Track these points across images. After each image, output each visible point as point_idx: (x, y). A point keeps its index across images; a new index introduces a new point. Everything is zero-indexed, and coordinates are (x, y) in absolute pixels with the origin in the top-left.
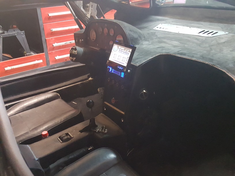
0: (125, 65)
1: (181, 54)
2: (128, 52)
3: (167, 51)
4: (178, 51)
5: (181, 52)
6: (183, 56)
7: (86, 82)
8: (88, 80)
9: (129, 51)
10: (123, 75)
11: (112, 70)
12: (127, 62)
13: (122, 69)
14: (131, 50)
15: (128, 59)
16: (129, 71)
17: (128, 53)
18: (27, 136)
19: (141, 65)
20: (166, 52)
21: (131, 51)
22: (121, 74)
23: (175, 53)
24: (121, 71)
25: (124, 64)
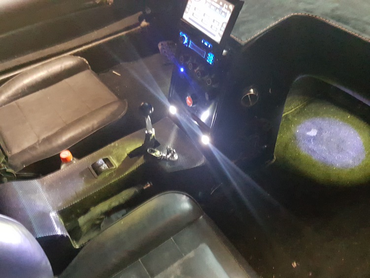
0: (218, 39)
1: (339, 19)
2: (226, 11)
3: (309, 7)
4: (333, 10)
5: (339, 13)
6: (341, 24)
7: (136, 30)
8: (139, 27)
9: (228, 9)
10: (210, 59)
11: (188, 42)
12: (222, 33)
13: (209, 46)
14: (231, 7)
15: (225, 26)
16: (224, 51)
17: (226, 14)
18: (34, 153)
19: (250, 41)
20: (305, 10)
21: (232, 10)
22: (207, 56)
23: (326, 15)
24: (208, 50)
25: (214, 35)
